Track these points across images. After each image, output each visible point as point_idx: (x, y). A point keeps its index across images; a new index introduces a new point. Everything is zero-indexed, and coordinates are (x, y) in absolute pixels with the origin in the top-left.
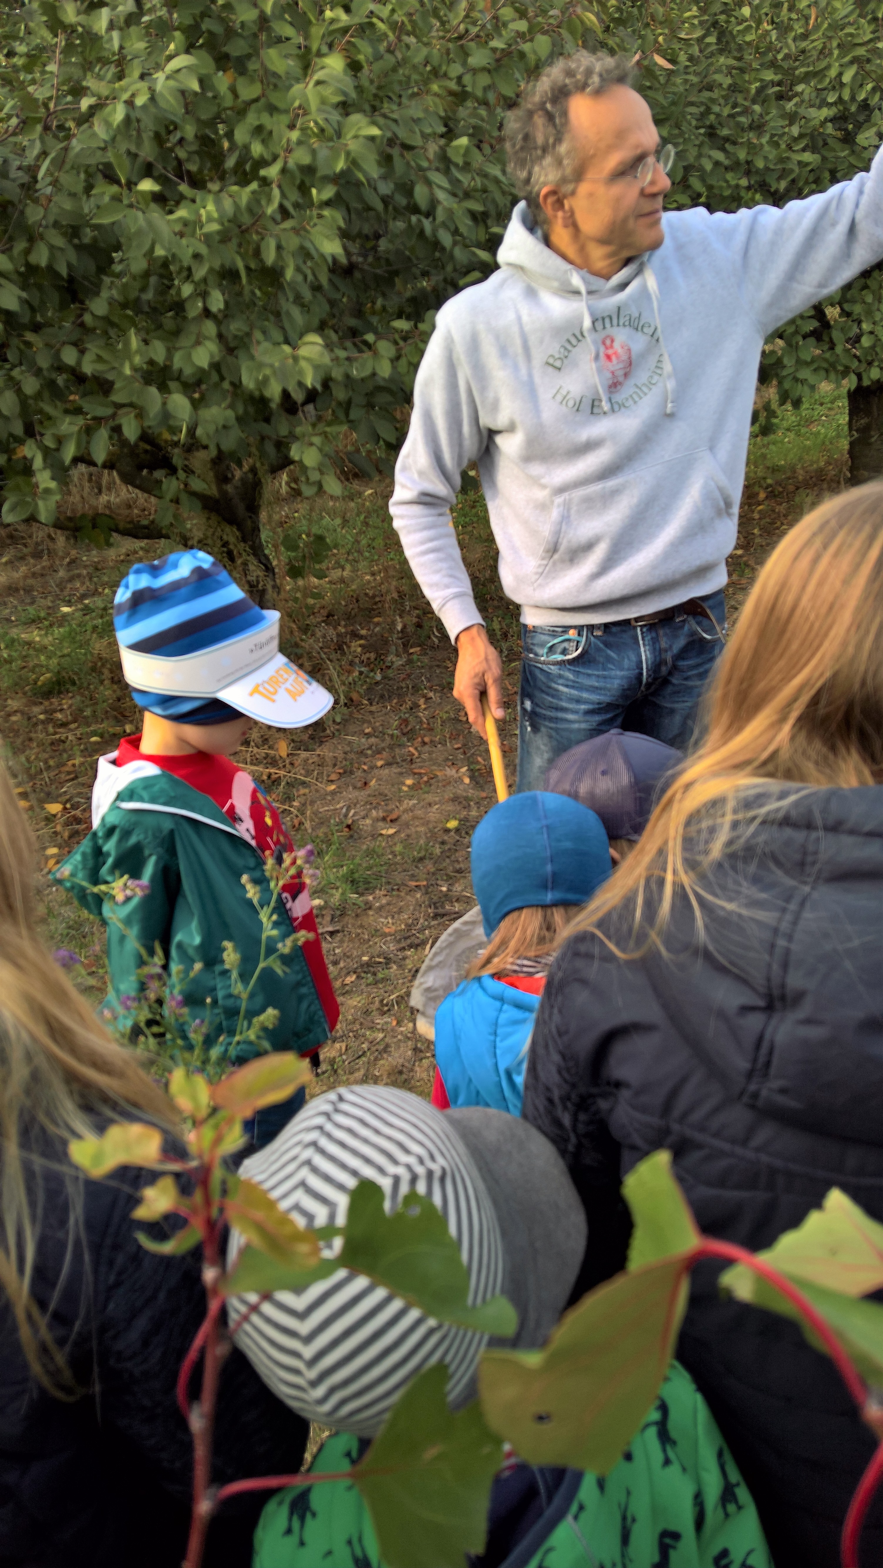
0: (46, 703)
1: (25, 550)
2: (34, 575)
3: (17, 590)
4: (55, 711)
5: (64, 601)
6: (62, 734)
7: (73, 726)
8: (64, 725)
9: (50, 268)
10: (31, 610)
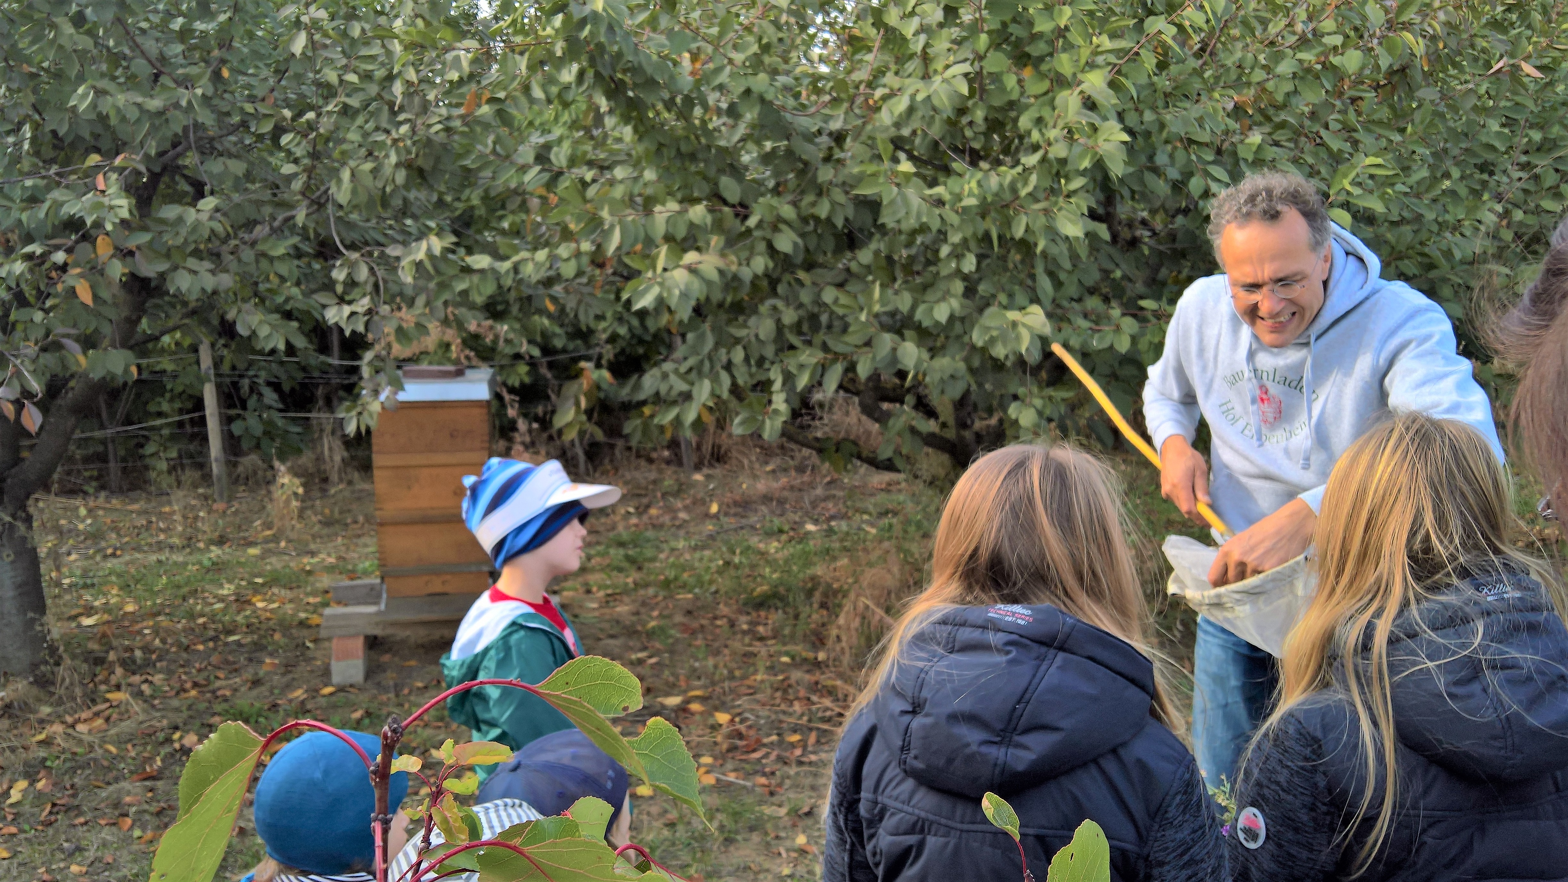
0: (754, 614)
1: (791, 463)
2: (792, 488)
3: (771, 499)
4: (759, 624)
5: (811, 518)
6: (757, 647)
7: (770, 642)
8: (762, 639)
9: (829, 220)
10: (777, 522)
